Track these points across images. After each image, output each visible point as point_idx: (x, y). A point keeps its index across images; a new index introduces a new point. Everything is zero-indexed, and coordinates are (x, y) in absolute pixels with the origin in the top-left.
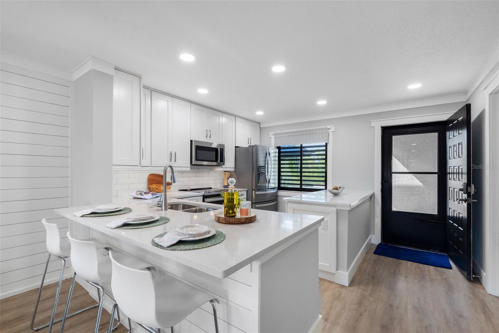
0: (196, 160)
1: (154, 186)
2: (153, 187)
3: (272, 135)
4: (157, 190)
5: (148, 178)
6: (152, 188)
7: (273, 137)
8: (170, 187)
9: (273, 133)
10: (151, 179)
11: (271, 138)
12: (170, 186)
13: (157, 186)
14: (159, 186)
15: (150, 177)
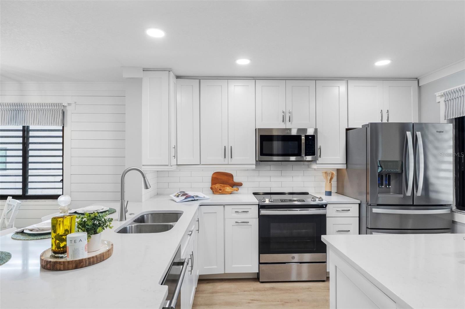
0: (261, 155)
1: (218, 186)
2: (216, 187)
3: (441, 96)
4: (220, 191)
5: (212, 177)
6: (215, 189)
7: (442, 100)
8: (238, 189)
9: (442, 92)
10: (215, 178)
11: (439, 102)
12: (238, 187)
13: (221, 186)
14: (224, 187)
15: (215, 176)
